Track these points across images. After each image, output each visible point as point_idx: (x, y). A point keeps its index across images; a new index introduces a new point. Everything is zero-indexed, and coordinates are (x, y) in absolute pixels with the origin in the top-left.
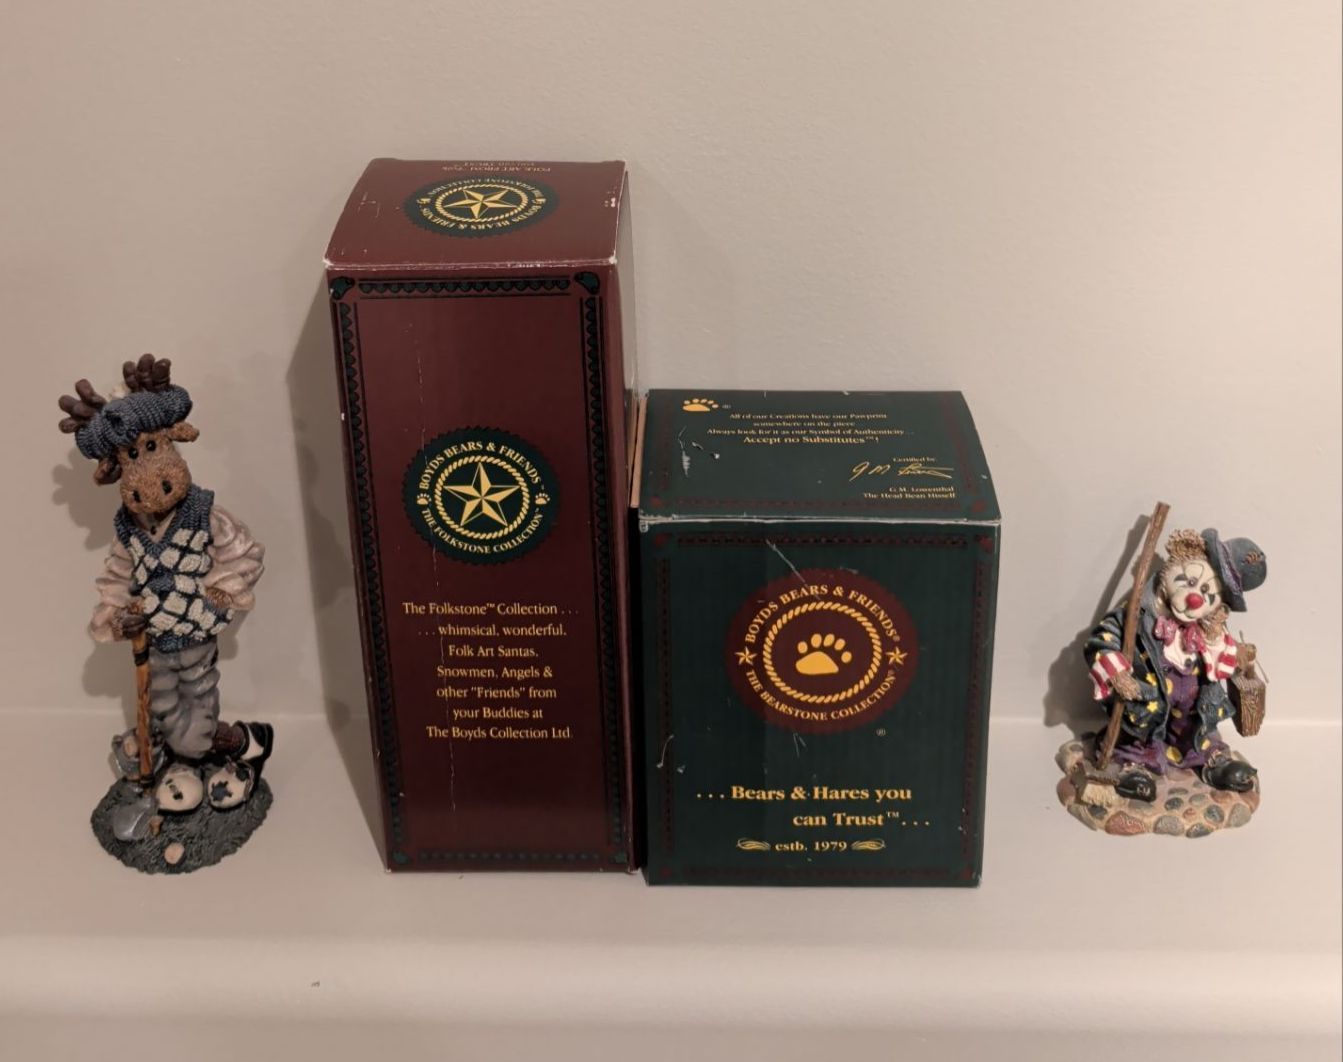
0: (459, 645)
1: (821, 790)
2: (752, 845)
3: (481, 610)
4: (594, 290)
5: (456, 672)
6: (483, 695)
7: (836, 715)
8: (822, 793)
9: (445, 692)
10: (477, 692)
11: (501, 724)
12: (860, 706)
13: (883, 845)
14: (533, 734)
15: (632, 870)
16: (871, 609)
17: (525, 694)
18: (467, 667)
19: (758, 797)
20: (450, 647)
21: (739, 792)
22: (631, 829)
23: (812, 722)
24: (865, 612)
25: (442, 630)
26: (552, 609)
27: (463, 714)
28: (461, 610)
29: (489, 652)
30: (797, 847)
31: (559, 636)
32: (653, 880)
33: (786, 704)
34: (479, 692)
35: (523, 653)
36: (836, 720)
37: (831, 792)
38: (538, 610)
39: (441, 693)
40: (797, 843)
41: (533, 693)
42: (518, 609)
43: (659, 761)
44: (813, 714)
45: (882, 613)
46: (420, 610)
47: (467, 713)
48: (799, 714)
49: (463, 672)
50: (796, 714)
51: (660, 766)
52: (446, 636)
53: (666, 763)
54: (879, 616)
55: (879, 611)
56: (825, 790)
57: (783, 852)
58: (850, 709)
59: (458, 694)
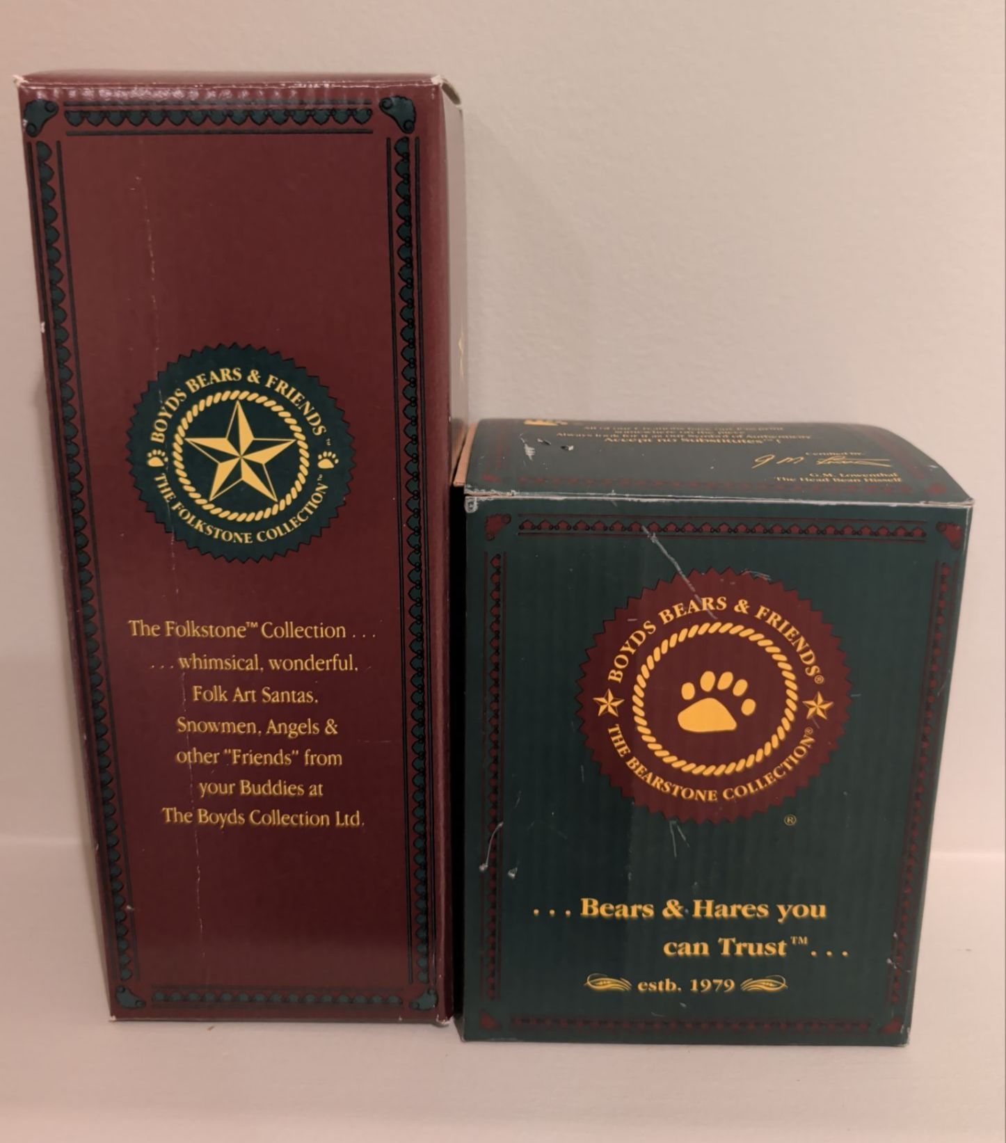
0: (207, 686)
1: (704, 904)
2: (607, 984)
3: (238, 632)
4: (407, 126)
5: (202, 727)
6: (240, 760)
7: (730, 794)
8: (705, 909)
9: (187, 756)
10: (231, 756)
11: (266, 804)
12: (764, 782)
13: (783, 985)
14: (309, 821)
15: (441, 1019)
16: (786, 635)
17: (298, 760)
18: (219, 720)
19: (617, 914)
20: (195, 687)
21: (591, 907)
22: (441, 960)
23: (696, 803)
24: (778, 639)
25: (183, 662)
26: (338, 632)
27: (213, 788)
28: (210, 631)
29: (250, 696)
30: (667, 988)
31: (348, 670)
32: (469, 1035)
33: (661, 776)
34: (235, 757)
35: (297, 698)
36: (731, 801)
37: (717, 907)
38: (319, 633)
39: (182, 757)
40: (668, 981)
41: (310, 759)
42: (291, 631)
43: (483, 862)
44: (699, 792)
45: (802, 640)
46: (152, 631)
47: (218, 788)
48: (680, 792)
49: (212, 727)
50: (675, 793)
51: (483, 868)
52: (189, 671)
53: (493, 863)
54: (797, 645)
55: (797, 637)
56: (710, 903)
57: (649, 995)
58: (750, 785)
59: (204, 759)
